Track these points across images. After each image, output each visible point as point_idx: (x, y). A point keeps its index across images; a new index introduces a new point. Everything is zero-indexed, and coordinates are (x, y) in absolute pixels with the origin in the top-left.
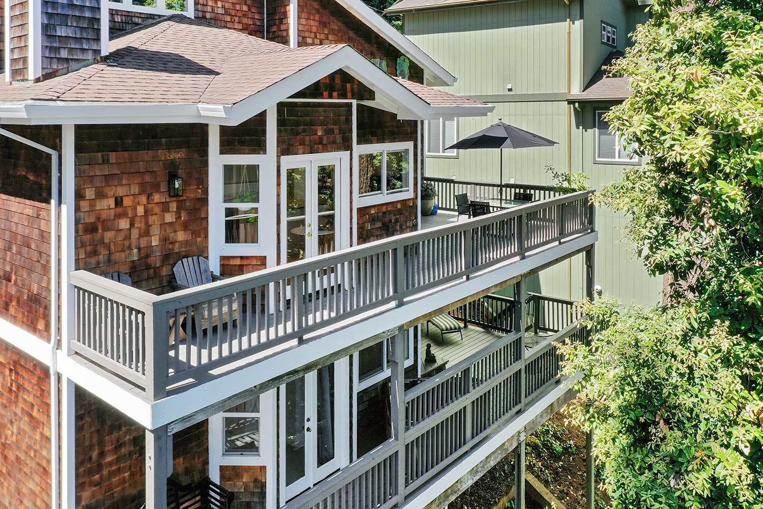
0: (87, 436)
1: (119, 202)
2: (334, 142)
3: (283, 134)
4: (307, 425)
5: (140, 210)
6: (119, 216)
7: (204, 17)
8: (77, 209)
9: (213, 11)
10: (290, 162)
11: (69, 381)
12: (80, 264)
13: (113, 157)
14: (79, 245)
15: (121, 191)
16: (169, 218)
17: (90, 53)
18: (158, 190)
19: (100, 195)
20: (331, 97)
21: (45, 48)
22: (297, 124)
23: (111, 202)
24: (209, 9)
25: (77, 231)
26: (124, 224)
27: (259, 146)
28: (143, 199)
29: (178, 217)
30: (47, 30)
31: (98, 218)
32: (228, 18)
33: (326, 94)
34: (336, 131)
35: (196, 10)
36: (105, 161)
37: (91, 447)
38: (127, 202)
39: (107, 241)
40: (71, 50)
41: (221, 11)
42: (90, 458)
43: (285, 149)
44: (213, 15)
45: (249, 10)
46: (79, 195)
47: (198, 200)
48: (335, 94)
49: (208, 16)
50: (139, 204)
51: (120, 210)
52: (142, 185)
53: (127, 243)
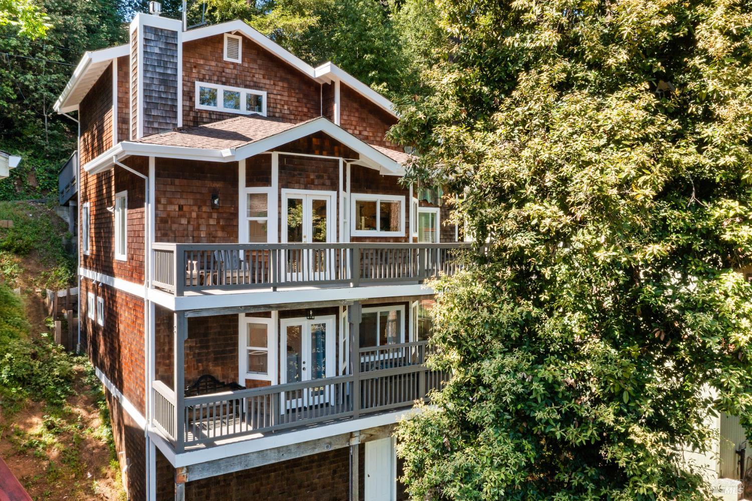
0: (162, 337)
1: (181, 208)
2: (323, 184)
3: (283, 175)
4: (303, 366)
5: (194, 215)
6: (181, 216)
7: (274, 116)
8: (156, 208)
9: (281, 112)
10: (290, 193)
11: (152, 302)
12: (158, 239)
13: (177, 181)
14: (158, 229)
15: (182, 202)
16: (212, 222)
17: (171, 125)
18: (205, 205)
19: (170, 203)
20: (321, 154)
21: (145, 121)
22: (295, 169)
23: (177, 208)
24: (278, 110)
25: (156, 220)
26: (184, 221)
27: (267, 182)
28: (196, 208)
29: (218, 223)
30: (147, 112)
31: (168, 215)
32: (292, 117)
33: (317, 152)
34: (326, 177)
35: (268, 111)
36: (172, 184)
37: (164, 343)
38: (185, 208)
39: (173, 229)
40: (160, 123)
41: (287, 112)
42: (164, 350)
43: (285, 183)
44: (281, 115)
45: (309, 111)
46: (158, 201)
47: (231, 214)
48: (324, 152)
49: (277, 115)
50: (193, 211)
51: (181, 213)
52: (195, 200)
53: (186, 232)
